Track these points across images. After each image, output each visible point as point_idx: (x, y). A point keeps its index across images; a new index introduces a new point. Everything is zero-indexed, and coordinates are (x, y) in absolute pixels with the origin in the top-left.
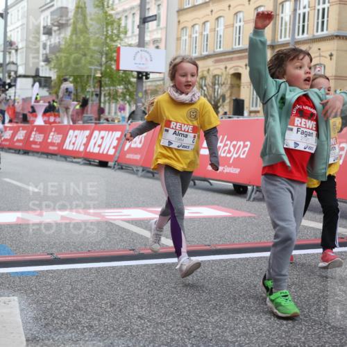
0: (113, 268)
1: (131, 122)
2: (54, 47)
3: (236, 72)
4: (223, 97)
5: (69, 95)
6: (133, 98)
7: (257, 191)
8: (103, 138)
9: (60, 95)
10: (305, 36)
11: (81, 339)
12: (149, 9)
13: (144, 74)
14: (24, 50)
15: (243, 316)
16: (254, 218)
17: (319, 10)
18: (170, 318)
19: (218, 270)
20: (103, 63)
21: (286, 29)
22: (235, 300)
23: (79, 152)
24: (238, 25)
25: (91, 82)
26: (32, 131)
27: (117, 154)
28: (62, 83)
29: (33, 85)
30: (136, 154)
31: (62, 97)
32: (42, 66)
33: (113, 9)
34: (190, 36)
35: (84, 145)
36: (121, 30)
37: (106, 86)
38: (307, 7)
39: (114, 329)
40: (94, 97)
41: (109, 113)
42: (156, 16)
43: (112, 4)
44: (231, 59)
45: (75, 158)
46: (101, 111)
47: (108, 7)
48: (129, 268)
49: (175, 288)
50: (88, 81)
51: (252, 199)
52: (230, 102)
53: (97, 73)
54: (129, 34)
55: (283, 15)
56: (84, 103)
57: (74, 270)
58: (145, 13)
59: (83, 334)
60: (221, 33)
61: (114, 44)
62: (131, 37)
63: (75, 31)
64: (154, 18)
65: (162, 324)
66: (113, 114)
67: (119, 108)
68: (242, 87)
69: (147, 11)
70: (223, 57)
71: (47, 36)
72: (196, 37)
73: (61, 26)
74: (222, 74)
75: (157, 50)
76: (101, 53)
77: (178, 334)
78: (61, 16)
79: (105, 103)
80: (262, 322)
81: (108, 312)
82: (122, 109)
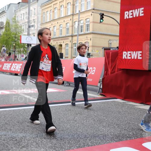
0: (19, 109)
3: (61, 44)
6: (26, 52)
7: (67, 83)
8: (16, 66)
10: (82, 33)
11: (7, 134)
12: (31, 23)
13: (30, 44)
15: (62, 124)
16: (66, 92)
17: (86, 25)
19: (54, 109)
20: (16, 41)
21: (76, 31)
22: (59, 119)
23: (8, 70)
24: (61, 29)
27: (21, 71)
28: (2, 47)
31: (2, 52)
33: (19, 23)
35: (10, 68)
36: (22, 30)
37: (17, 48)
38: (83, 23)
39: (19, 130)
40: (13, 52)
41: (18, 57)
42: (33, 25)
44: (59, 40)
45: (6, 73)
46: (16, 57)
48: (24, 110)
50: (11, 47)
51: (66, 86)
53: (14, 44)
54: (25, 31)
55: (75, 26)
56: (10, 54)
57: (5, 111)
59: (8, 132)
60: (55, 31)
61: (19, 34)
62: (25, 32)
63: (6, 30)
65: (35, 128)
66: (20, 58)
67: (22, 56)
68: (62, 49)
70: (56, 39)
73: (1, 28)
74: (56, 45)
75: (34, 37)
76: (15, 37)
77: (40, 131)
78: (1, 25)
79: (17, 54)
80: (68, 126)
81: (17, 124)
82: (23, 56)
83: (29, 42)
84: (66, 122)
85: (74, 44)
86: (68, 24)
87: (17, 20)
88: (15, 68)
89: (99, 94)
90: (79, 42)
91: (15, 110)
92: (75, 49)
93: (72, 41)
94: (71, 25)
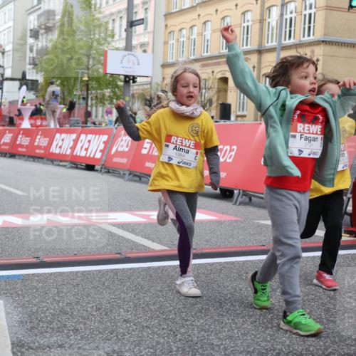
0: (100, 271)
2: (41, 50)
3: (224, 76)
4: (210, 101)
5: (56, 98)
7: (243, 195)
8: (89, 141)
9: (47, 98)
10: (292, 41)
11: (66, 343)
12: (136, 12)
13: (131, 78)
14: (11, 52)
15: (229, 320)
16: (241, 222)
17: (305, 15)
18: (156, 321)
19: (204, 274)
20: (90, 66)
21: (272, 34)
22: (221, 303)
23: (65, 155)
25: (78, 86)
26: (19, 134)
27: (104, 158)
29: (20, 88)
30: (122, 158)
32: (29, 69)
33: (100, 13)
34: (178, 40)
35: (71, 148)
36: (108, 33)
37: (94, 90)
38: (294, 12)
39: (100, 333)
40: (81, 101)
41: (96, 116)
42: (143, 19)
43: (99, 8)
44: (219, 64)
45: (61, 161)
46: (88, 114)
47: (96, 10)
48: (116, 272)
49: (161, 291)
50: (75, 84)
51: (238, 203)
52: (217, 107)
53: (84, 77)
54: (117, 37)
55: (270, 20)
56: (71, 107)
57: (61, 274)
58: (132, 17)
59: (68, 337)
60: (208, 37)
61: (101, 47)
62: (118, 40)
63: (62, 33)
64: (142, 22)
65: (148, 327)
66: (100, 118)
67: (107, 112)
68: (229, 92)
69: (134, 15)
70: (210, 62)
71: (33, 39)
72: (183, 42)
73: (48, 30)
74: (209, 78)
75: (144, 54)
76: (89, 56)
77: (164, 338)
78: (49, 20)
79: (92, 106)
81: (94, 316)
82: (109, 112)
83: (128, 70)
84: (239, 312)
85: (265, 75)
86: (249, 16)
87: (96, 4)
88: (87, 150)
91: (89, 272)
93: (258, 67)
94: (258, 17)
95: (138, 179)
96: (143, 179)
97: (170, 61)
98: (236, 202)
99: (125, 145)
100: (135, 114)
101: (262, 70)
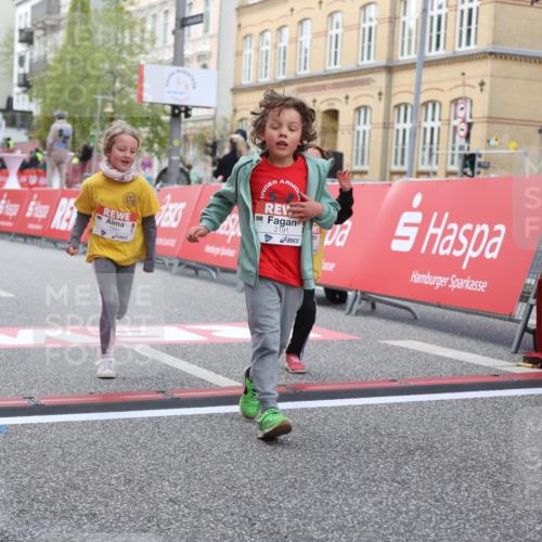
0: (130, 420)
1: (162, 186)
2: (38, 62)
3: (331, 107)
6: (164, 147)
7: (362, 299)
9: (50, 140)
10: (442, 53)
12: (190, 4)
13: (183, 109)
15: (338, 499)
16: (357, 342)
17: (462, 12)
18: (221, 501)
19: (298, 425)
20: (116, 90)
21: (410, 41)
22: (325, 472)
24: (333, 32)
25: (97, 123)
30: (168, 237)
31: (52, 145)
32: (18, 94)
33: (132, 4)
34: (258, 50)
36: (147, 36)
38: (444, 4)
39: (130, 519)
42: (202, 15)
44: (324, 88)
48: (156, 421)
49: (229, 453)
50: (92, 119)
51: (353, 313)
53: (107, 106)
54: (159, 43)
55: (405, 19)
56: (86, 155)
57: (67, 424)
58: (184, 11)
59: (80, 526)
60: (307, 45)
61: (135, 60)
62: (162, 48)
63: (71, 35)
64: (199, 19)
65: (208, 511)
67: (143, 164)
68: (340, 133)
69: (187, 8)
70: (310, 84)
71: (25, 45)
72: (267, 52)
73: (49, 30)
75: (204, 71)
76: (114, 75)
78: (49, 13)
80: (368, 509)
81: (121, 492)
82: (147, 165)
83: (178, 96)
85: (398, 107)
86: (372, 11)
89: (520, 356)
90: (422, 100)
91: (113, 422)
92: (404, 131)
93: (387, 94)
94: (387, 14)
95: (193, 272)
96: (201, 272)
97: (246, 82)
98: (351, 310)
99: (172, 218)
100: (190, 167)
101: (393, 99)
